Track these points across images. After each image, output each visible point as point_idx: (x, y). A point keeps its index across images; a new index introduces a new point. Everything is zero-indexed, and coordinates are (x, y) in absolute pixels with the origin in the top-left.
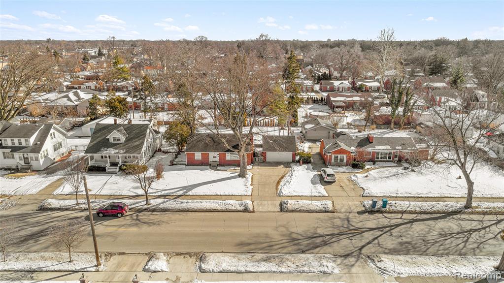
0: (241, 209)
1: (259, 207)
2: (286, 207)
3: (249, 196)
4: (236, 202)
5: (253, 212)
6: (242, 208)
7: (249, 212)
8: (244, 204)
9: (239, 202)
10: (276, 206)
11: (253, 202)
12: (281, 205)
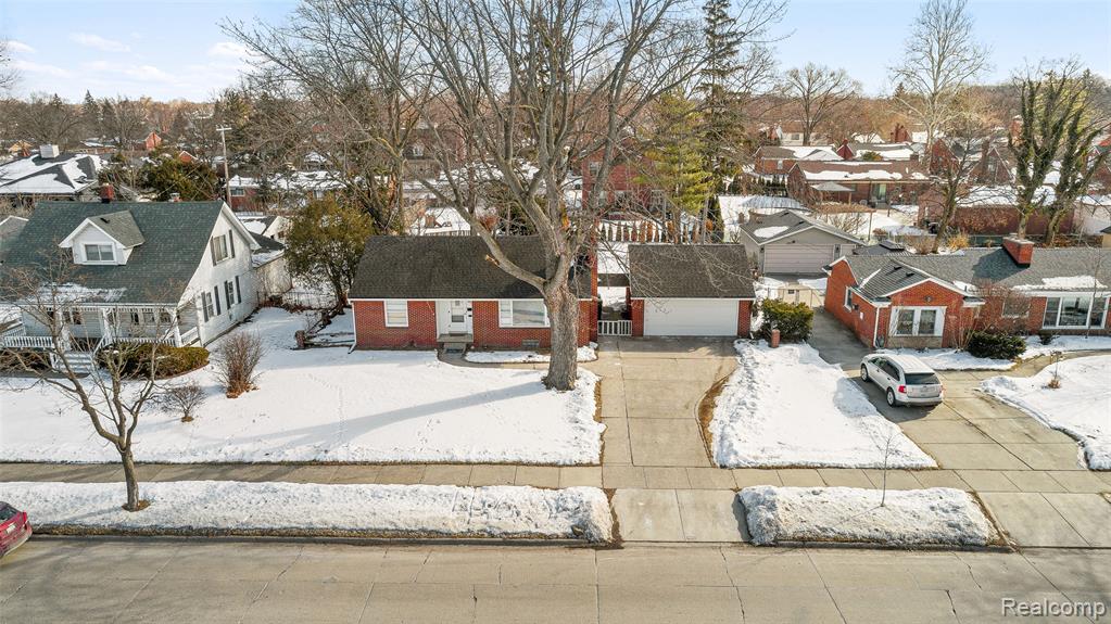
0: (559, 532)
1: (640, 518)
2: (769, 521)
3: (590, 465)
4: (537, 494)
5: (616, 544)
6: (561, 526)
7: (598, 545)
8: (571, 505)
9: (549, 494)
10: (716, 515)
11: (610, 493)
12: (741, 509)
